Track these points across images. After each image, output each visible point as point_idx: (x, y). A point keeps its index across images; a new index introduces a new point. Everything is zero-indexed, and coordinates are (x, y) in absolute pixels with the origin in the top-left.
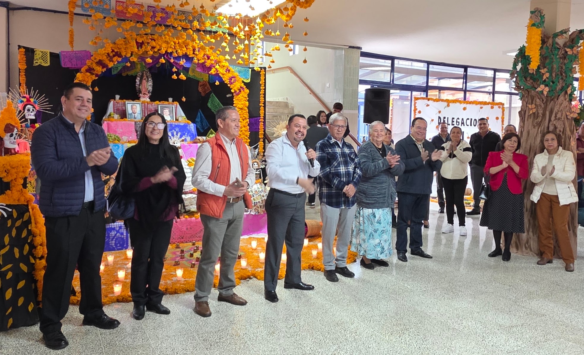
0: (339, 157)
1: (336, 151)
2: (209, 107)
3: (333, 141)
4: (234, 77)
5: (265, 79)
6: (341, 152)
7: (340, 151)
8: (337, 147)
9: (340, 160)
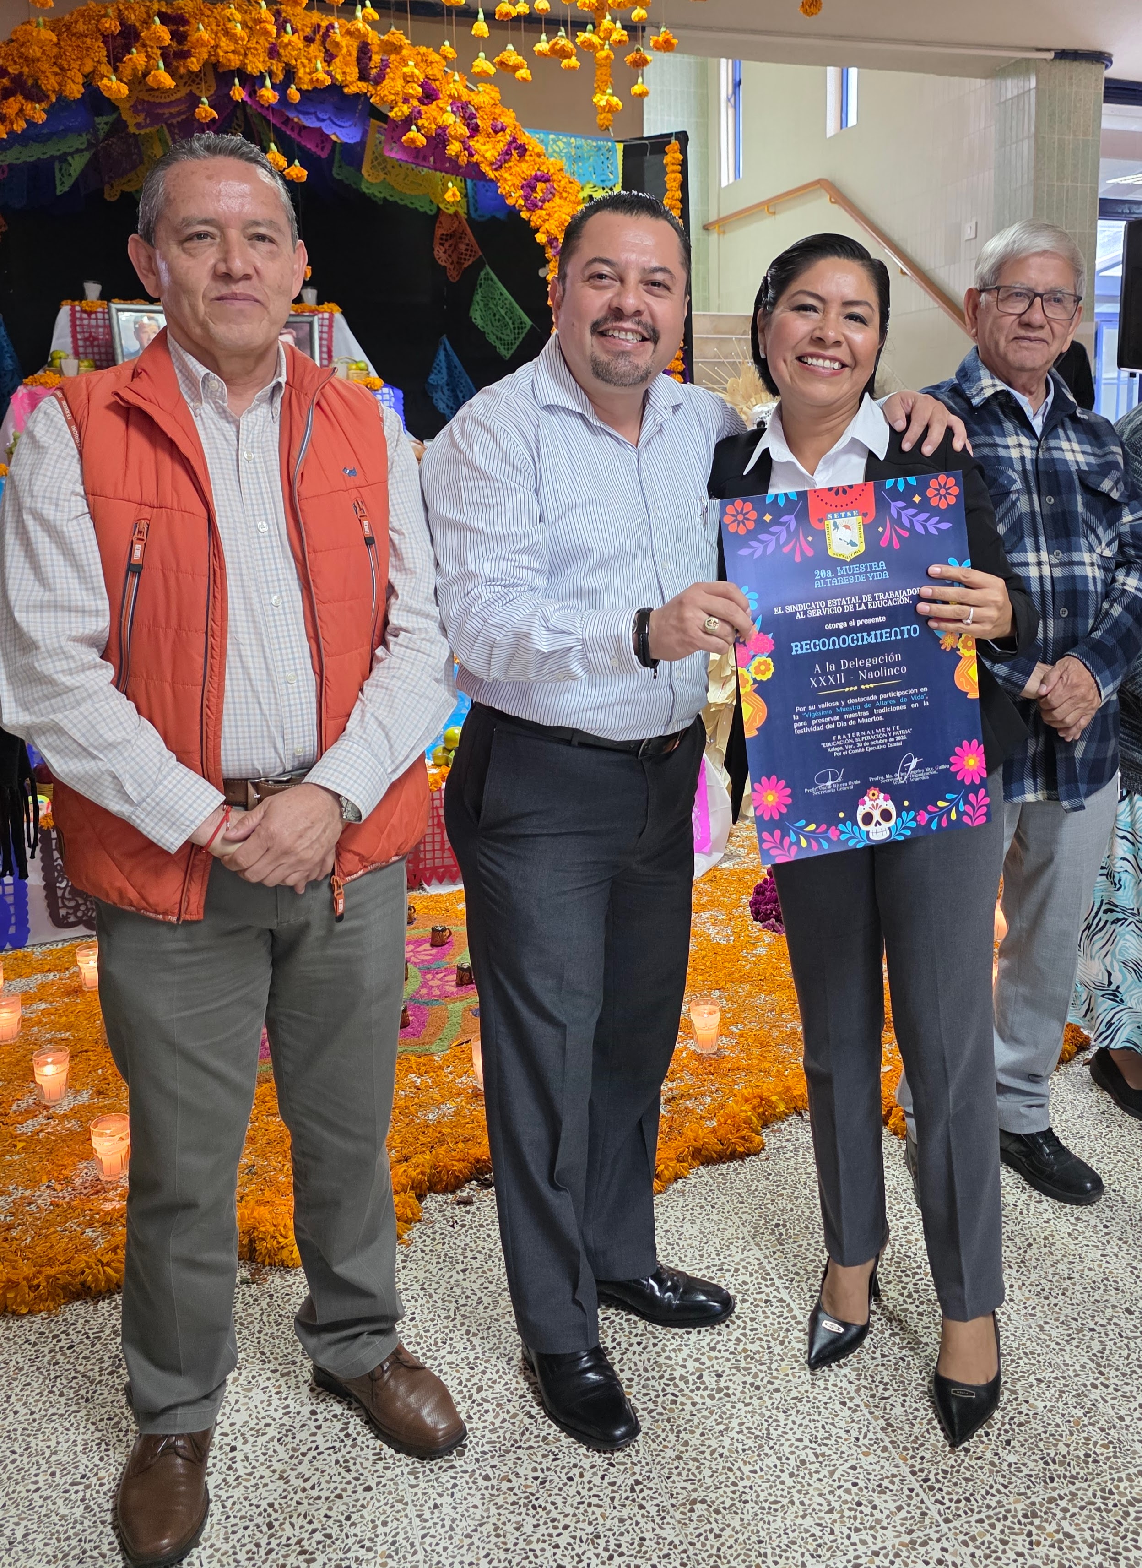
0: (1018, 485)
1: (1002, 452)
2: (475, 327)
3: (988, 392)
4: (546, 179)
5: (684, 187)
6: (1036, 461)
7: (1028, 454)
8: (1008, 426)
9: (1023, 505)
